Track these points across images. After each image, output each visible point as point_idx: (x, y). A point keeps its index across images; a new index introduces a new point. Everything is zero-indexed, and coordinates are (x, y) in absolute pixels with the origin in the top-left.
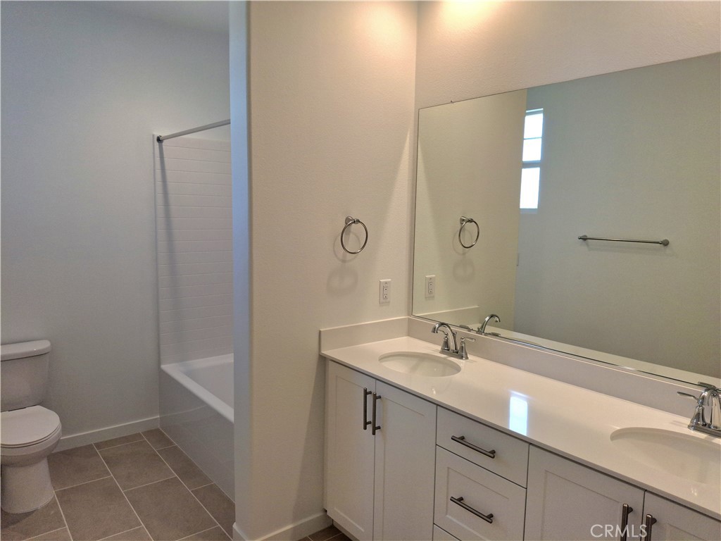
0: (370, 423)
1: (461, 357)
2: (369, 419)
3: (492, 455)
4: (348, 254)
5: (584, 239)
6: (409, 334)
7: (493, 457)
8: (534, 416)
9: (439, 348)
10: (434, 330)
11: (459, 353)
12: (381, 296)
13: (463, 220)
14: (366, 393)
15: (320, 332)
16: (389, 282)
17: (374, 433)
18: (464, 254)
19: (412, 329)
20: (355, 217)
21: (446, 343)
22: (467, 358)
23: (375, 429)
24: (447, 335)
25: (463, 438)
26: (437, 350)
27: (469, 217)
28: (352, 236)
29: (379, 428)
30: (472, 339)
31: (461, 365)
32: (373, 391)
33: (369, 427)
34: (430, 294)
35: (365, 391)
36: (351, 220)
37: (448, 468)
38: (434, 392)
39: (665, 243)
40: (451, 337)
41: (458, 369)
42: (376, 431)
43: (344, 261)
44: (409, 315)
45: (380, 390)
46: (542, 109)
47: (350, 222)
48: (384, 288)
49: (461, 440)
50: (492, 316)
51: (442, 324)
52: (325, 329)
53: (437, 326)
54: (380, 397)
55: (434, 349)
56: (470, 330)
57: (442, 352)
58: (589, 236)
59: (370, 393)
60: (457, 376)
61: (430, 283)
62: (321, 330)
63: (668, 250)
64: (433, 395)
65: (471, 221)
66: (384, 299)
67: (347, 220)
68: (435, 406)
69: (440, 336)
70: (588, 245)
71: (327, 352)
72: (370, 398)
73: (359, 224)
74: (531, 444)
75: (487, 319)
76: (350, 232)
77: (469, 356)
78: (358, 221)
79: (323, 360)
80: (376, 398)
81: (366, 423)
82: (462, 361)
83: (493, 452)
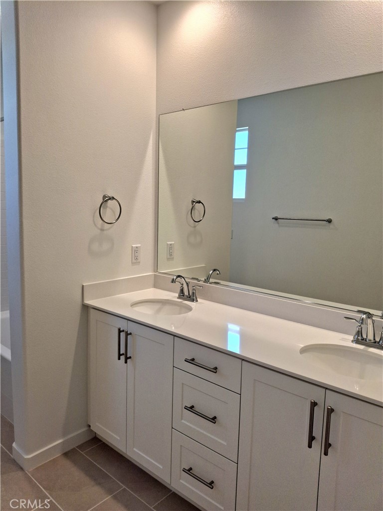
0: (123, 354)
1: (193, 301)
2: (122, 351)
3: (215, 371)
4: (106, 224)
5: (276, 219)
6: (155, 286)
7: (216, 373)
8: (244, 339)
9: (177, 295)
10: (173, 281)
11: (192, 298)
12: (133, 259)
13: (194, 202)
14: (120, 331)
15: (83, 286)
16: (140, 247)
17: (126, 362)
18: (195, 227)
19: (157, 283)
20: (110, 195)
21: (182, 291)
22: (197, 301)
23: (127, 359)
24: (182, 284)
25: (193, 360)
26: (175, 297)
27: (198, 199)
28: (108, 210)
29: (130, 358)
30: (200, 286)
31: (193, 307)
32: (125, 330)
33: (123, 358)
34: (170, 256)
35: (119, 329)
36: (107, 197)
37: (183, 384)
38: (173, 328)
39: (329, 221)
40: (185, 286)
41: (190, 309)
42: (128, 360)
43: (102, 230)
44: (155, 272)
45: (131, 328)
46: (248, 127)
47: (106, 199)
48: (136, 251)
49: (192, 361)
50: (214, 270)
51: (179, 276)
52: (87, 284)
53: (175, 277)
54: (131, 334)
55: (173, 296)
56: (199, 281)
57: (179, 297)
58: (279, 217)
59: (123, 331)
60: (190, 314)
61: (171, 247)
62: (84, 284)
63: (331, 226)
64: (173, 329)
65: (199, 202)
66: (136, 260)
67: (104, 197)
68: (173, 336)
69: (177, 286)
70: (278, 223)
71: (88, 302)
72: (123, 335)
73: (114, 200)
74: (243, 360)
75: (211, 272)
76: (107, 207)
77: (198, 299)
78: (113, 198)
79: (86, 308)
80: (127, 334)
81: (120, 355)
82: (193, 303)
83: (216, 368)
